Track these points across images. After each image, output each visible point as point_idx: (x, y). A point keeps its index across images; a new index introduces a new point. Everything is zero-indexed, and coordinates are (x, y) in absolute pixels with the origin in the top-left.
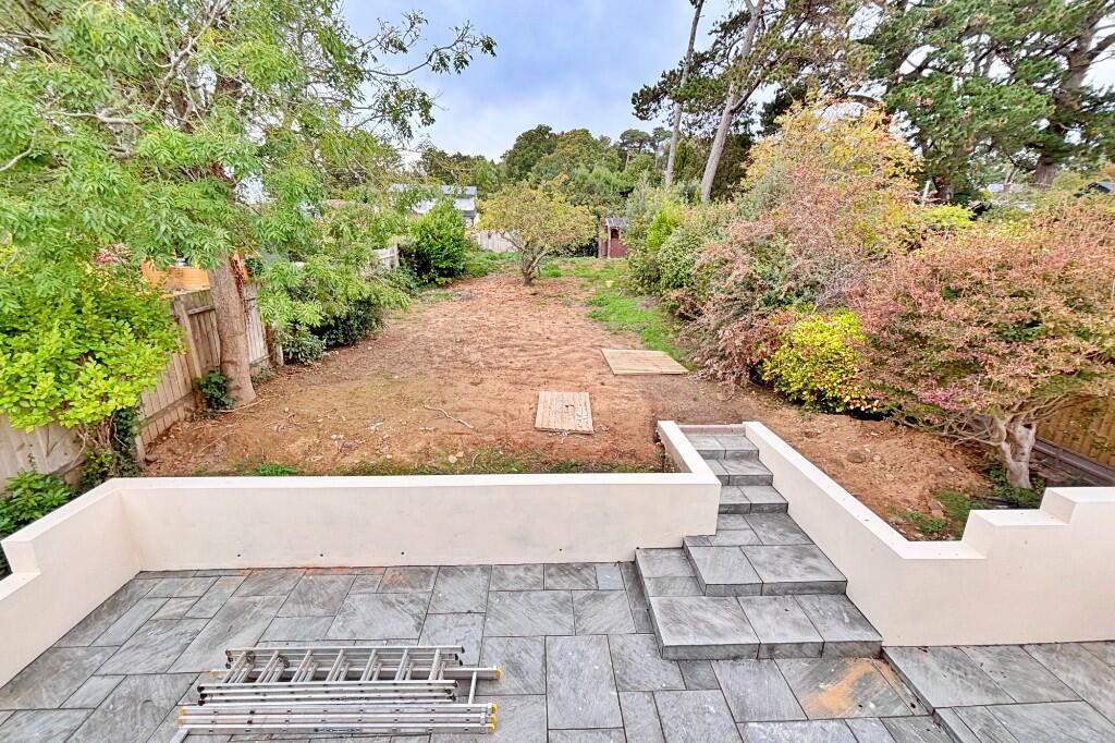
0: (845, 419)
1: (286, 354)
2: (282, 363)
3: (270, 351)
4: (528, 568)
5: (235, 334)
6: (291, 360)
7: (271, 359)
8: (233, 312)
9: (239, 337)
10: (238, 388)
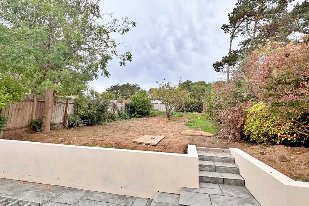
0: (282, 147)
1: (69, 123)
2: (67, 126)
3: (64, 121)
4: (105, 194)
5: (48, 108)
6: (70, 126)
7: (64, 124)
8: (50, 100)
9: (49, 109)
10: (44, 127)
